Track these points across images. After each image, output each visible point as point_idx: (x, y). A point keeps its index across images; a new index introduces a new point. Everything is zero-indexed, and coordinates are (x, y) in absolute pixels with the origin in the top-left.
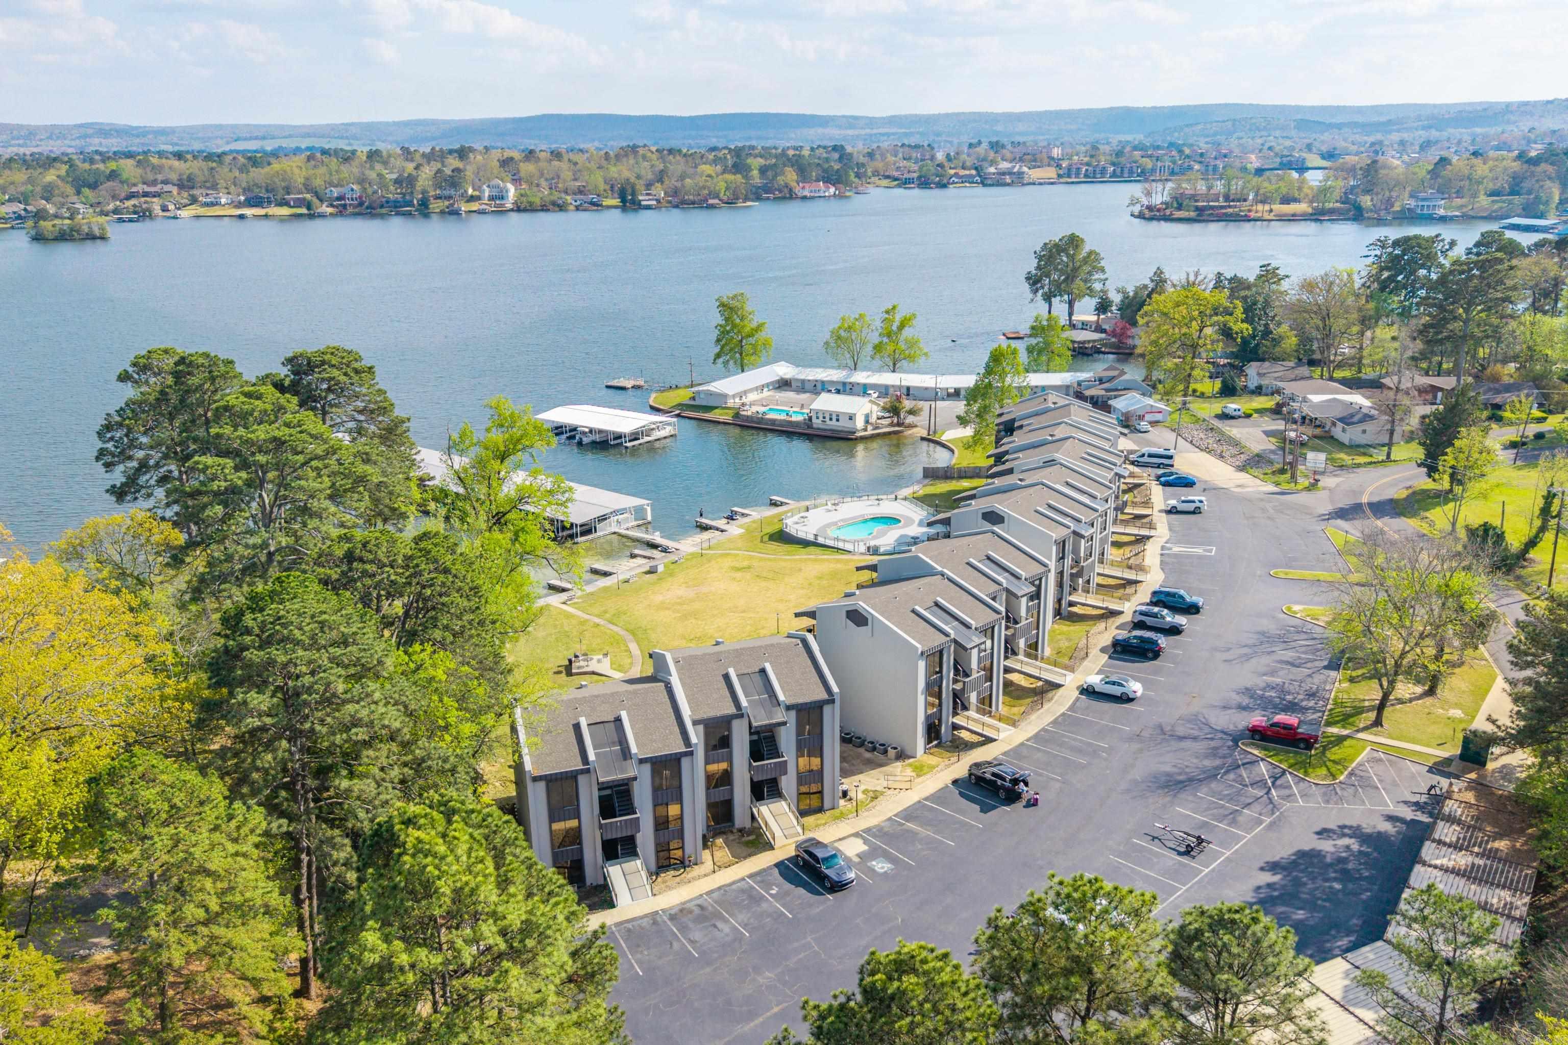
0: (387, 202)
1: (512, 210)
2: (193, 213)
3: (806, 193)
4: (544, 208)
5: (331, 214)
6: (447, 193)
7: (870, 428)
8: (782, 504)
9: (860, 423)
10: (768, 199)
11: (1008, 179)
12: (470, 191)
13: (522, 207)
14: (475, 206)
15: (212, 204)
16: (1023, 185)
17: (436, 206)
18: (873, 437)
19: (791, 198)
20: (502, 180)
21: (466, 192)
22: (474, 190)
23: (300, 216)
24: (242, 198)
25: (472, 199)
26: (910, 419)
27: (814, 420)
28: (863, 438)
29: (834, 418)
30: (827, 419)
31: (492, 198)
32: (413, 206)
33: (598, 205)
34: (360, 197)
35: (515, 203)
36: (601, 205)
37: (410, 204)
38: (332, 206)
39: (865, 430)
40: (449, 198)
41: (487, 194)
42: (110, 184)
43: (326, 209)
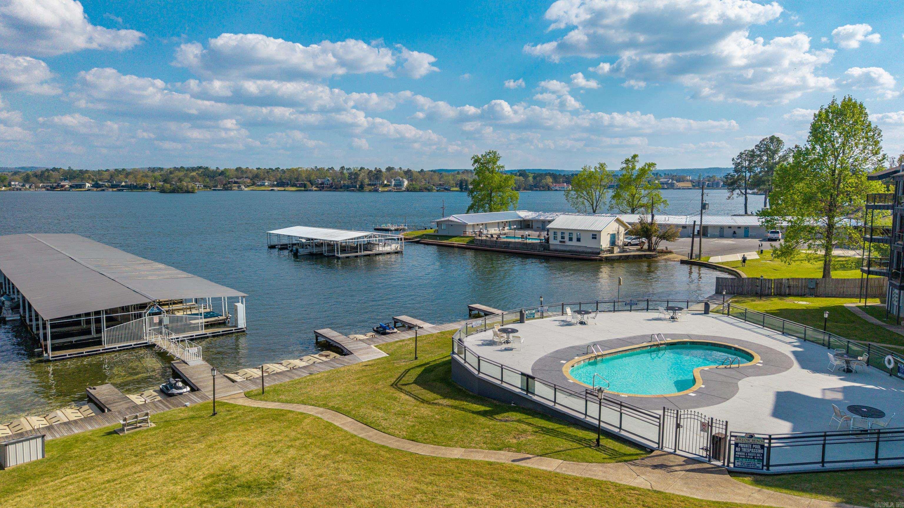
0: (344, 186)
1: (405, 191)
2: (251, 189)
3: (557, 188)
4: (421, 190)
5: (316, 190)
6: (374, 183)
7: (616, 250)
8: (487, 314)
9: (605, 243)
10: (537, 190)
11: (665, 186)
12: (385, 182)
13: (410, 189)
14: (386, 189)
15: (261, 185)
16: (674, 189)
17: (367, 188)
18: (620, 259)
19: (549, 190)
20: (402, 178)
21: (383, 182)
22: (388, 182)
23: (301, 190)
24: (275, 183)
25: (386, 186)
26: (663, 245)
27: (552, 241)
28: (609, 260)
29: (575, 238)
30: (567, 239)
31: (395, 185)
32: (356, 188)
33: (448, 190)
34: (332, 183)
35: (407, 188)
36: (450, 190)
37: (355, 187)
38: (317, 187)
39: (611, 251)
40: (375, 185)
41: (393, 184)
42: (220, 177)
43: (314, 188)
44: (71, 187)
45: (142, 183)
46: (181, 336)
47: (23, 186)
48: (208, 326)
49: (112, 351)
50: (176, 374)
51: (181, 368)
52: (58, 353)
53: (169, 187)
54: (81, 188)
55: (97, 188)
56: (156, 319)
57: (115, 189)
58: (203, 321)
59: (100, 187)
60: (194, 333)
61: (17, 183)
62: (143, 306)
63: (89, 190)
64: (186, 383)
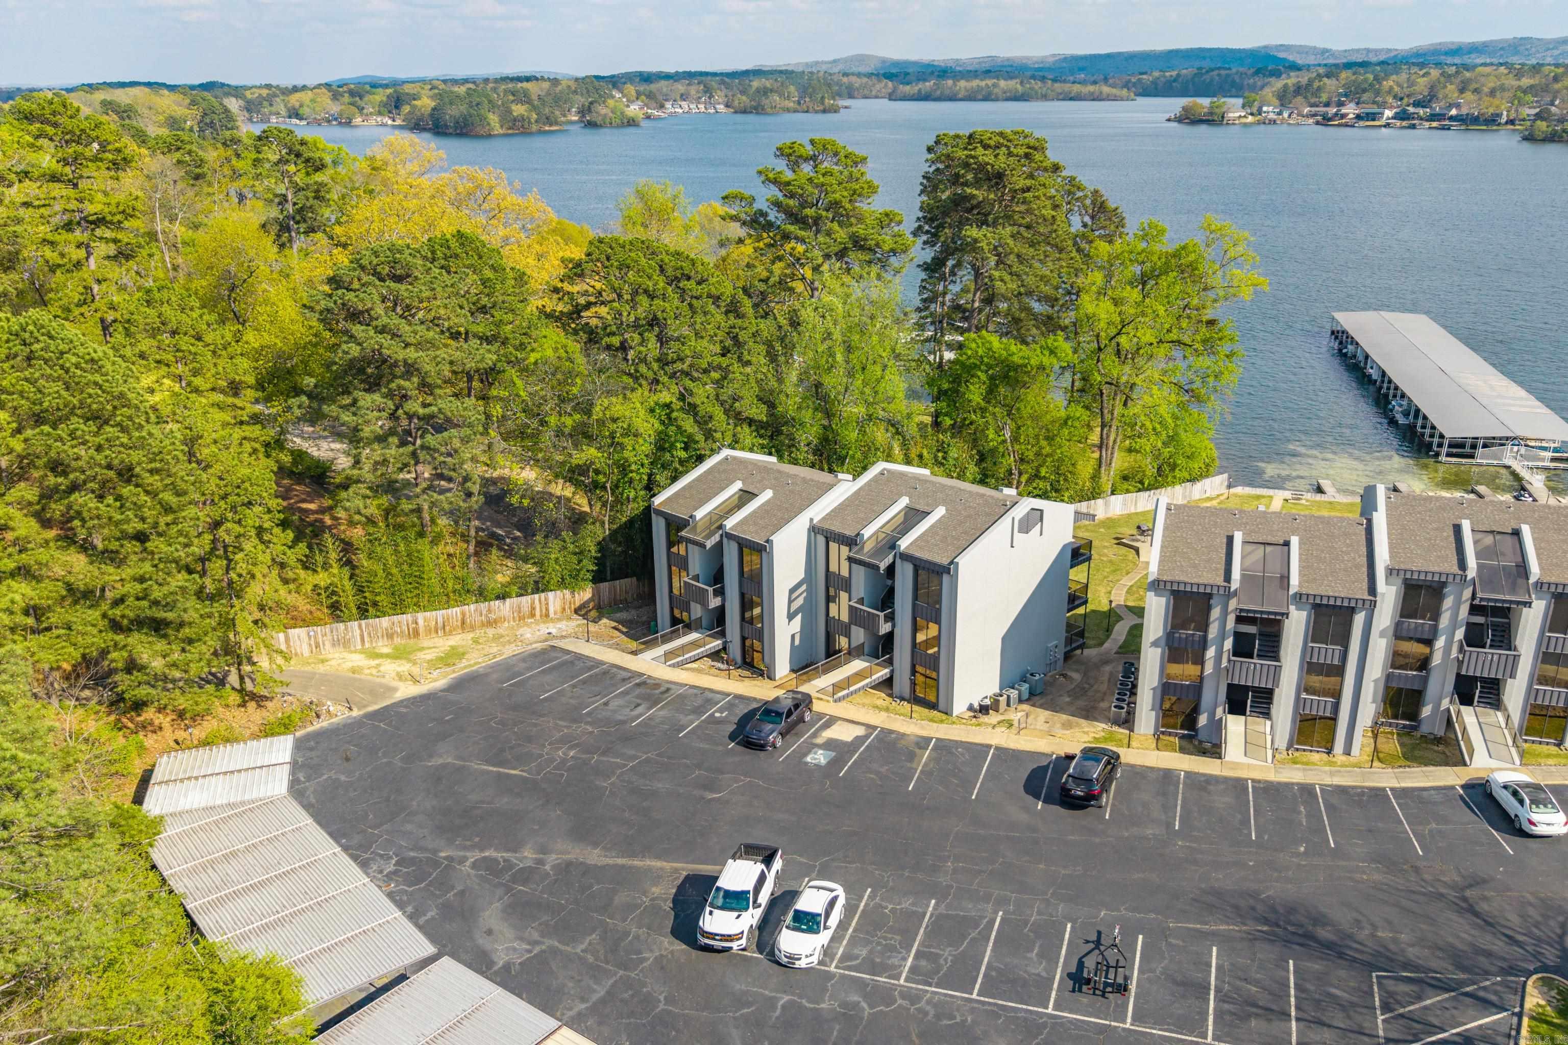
44: (1358, 117)
45: (1491, 110)
46: (1530, 464)
47: (1280, 113)
48: (1553, 460)
49: (1481, 465)
50: (1524, 489)
51: (1528, 486)
52: (1449, 459)
53: (1545, 129)
54: (1374, 120)
55: (1403, 119)
56: (1516, 448)
57: (1435, 124)
58: (1550, 454)
59: (1408, 119)
60: (1540, 464)
61: (1271, 109)
62: (1507, 439)
63: (1387, 125)
64: (1531, 495)
